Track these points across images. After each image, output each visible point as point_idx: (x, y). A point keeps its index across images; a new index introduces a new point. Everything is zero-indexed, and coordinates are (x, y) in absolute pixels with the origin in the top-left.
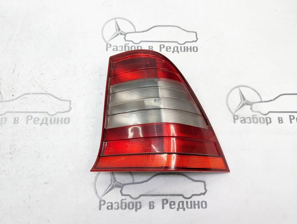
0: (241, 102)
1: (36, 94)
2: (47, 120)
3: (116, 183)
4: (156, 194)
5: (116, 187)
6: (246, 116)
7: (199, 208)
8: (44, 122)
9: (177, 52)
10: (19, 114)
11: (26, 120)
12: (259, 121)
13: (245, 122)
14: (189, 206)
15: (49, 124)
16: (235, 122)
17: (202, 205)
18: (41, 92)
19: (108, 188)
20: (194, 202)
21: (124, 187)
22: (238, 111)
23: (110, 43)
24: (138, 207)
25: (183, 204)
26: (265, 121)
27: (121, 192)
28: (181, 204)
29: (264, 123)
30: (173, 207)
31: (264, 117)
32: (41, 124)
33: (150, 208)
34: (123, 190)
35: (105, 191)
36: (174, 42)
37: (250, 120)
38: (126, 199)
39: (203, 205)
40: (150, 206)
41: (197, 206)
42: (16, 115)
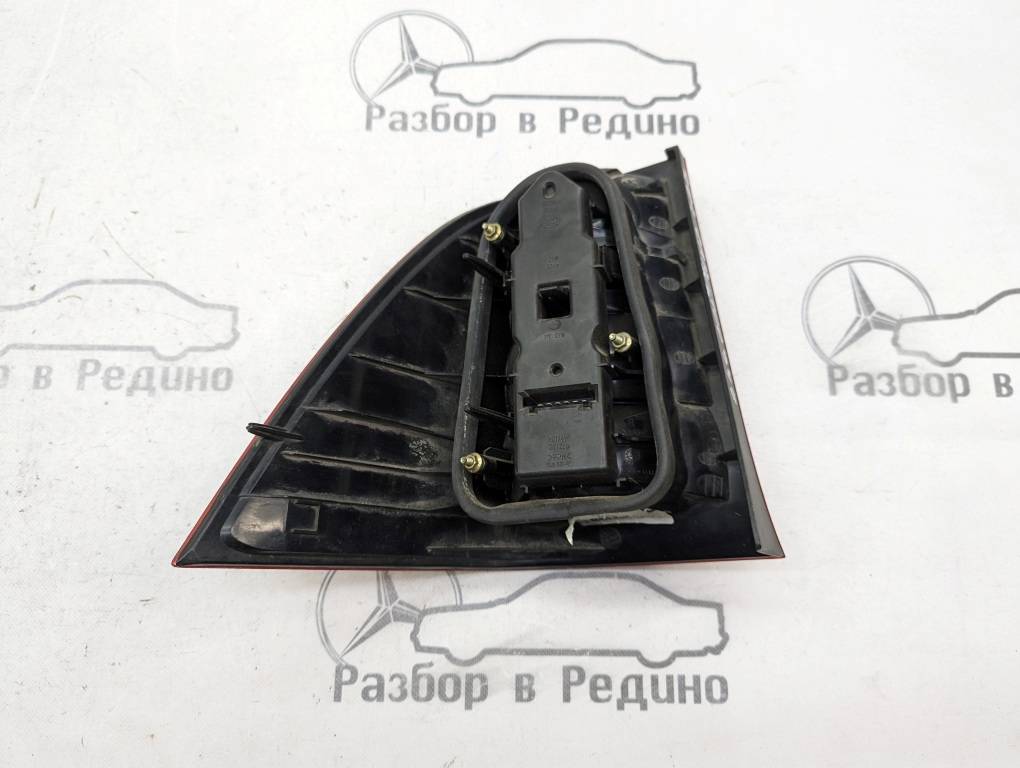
0: (858, 318)
1: (115, 282)
2: (150, 375)
3: (395, 607)
4: (542, 646)
5: (397, 619)
6: (874, 369)
7: (698, 700)
8: (142, 382)
9: (623, 136)
10: (54, 352)
11: (77, 376)
12: (923, 389)
13: (871, 392)
14: (663, 694)
15: (159, 390)
16: (833, 391)
17: (709, 690)
18: (132, 276)
19: (366, 624)
20: (682, 679)
21: (426, 619)
22: (846, 351)
23: (379, 103)
24: (476, 693)
25: (639, 687)
26: (947, 386)
27: (414, 636)
28: (632, 685)
29: (942, 393)
30: (601, 694)
31: (944, 372)
32: (130, 391)
33: (519, 699)
34: (420, 633)
35: (357, 634)
36: (613, 98)
37: (890, 384)
38: (431, 664)
39: (712, 691)
40: (519, 689)
41: (690, 695)
42: (42, 358)
